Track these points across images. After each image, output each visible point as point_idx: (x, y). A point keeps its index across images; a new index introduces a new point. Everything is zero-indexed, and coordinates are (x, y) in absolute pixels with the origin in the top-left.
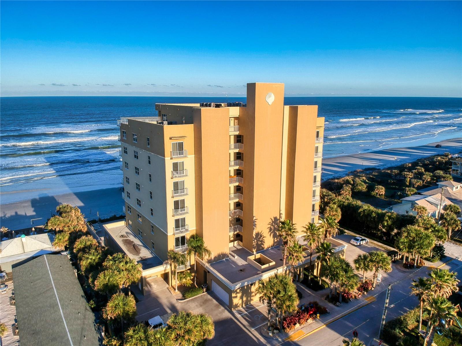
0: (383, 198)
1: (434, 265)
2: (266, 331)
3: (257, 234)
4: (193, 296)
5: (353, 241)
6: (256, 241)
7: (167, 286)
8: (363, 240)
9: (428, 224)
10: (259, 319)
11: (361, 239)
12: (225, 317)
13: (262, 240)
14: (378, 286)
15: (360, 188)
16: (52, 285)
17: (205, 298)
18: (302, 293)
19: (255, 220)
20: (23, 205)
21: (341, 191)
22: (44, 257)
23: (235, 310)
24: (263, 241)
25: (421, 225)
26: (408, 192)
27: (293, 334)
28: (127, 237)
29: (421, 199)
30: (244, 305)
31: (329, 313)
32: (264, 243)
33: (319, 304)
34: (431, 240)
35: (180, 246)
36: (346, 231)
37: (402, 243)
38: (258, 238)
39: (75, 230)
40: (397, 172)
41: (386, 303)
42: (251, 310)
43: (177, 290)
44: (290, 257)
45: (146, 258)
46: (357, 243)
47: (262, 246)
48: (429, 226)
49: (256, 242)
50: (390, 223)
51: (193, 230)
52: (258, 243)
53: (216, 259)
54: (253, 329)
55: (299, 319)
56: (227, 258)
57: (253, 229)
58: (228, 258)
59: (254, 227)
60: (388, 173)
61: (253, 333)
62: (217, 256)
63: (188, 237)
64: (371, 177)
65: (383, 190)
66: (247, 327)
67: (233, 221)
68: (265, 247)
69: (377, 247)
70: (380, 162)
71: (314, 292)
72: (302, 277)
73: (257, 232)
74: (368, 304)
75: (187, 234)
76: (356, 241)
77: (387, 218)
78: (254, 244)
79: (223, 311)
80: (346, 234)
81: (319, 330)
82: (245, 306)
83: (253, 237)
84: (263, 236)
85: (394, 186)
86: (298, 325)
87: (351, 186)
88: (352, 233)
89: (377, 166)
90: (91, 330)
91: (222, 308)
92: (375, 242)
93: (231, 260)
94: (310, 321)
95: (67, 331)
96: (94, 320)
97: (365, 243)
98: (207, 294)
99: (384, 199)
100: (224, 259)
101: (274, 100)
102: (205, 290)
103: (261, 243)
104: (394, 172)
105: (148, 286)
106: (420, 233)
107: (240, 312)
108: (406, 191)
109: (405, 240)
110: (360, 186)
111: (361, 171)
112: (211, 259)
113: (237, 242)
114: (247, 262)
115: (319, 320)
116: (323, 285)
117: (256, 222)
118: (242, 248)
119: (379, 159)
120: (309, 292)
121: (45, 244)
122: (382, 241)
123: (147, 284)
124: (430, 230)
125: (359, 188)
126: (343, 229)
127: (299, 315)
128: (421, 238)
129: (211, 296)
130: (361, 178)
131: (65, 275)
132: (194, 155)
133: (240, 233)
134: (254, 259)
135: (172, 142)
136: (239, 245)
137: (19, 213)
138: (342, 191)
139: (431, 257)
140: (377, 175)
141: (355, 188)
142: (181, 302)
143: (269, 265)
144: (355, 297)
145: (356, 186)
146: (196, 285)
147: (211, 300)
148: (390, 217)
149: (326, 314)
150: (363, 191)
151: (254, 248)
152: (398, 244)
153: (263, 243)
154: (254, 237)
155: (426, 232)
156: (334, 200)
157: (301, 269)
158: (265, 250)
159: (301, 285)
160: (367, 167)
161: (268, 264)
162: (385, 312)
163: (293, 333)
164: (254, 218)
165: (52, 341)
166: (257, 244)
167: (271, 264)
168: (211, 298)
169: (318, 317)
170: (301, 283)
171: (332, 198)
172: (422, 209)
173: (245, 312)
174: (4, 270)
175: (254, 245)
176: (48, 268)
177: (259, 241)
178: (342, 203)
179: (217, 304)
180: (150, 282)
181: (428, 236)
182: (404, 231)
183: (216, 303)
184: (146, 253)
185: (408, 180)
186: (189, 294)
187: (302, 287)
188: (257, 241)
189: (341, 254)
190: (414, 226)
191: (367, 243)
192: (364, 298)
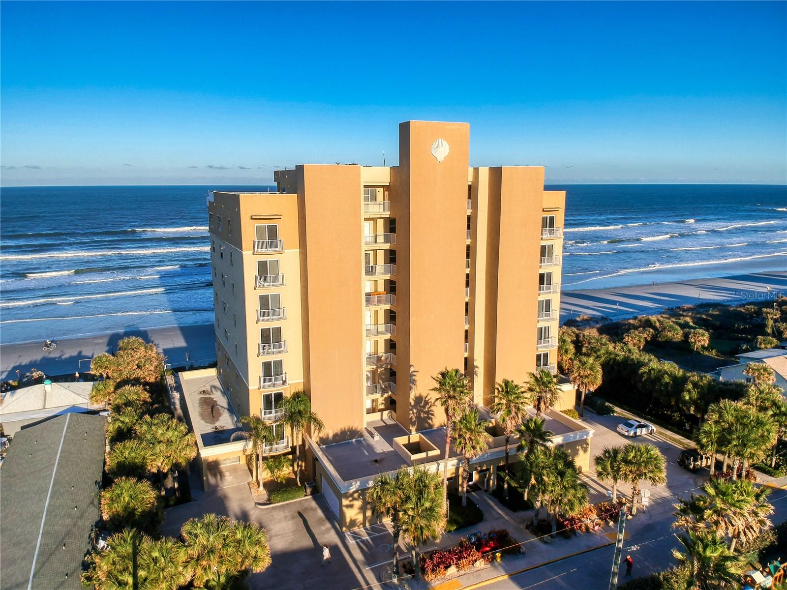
0: (714, 354)
1: (774, 483)
2: (391, 573)
3: (419, 399)
4: (285, 501)
5: (621, 428)
6: (415, 411)
7: (250, 479)
8: (641, 426)
9: (767, 399)
10: (387, 551)
11: (638, 424)
12: (326, 542)
13: (429, 411)
14: (644, 513)
15: (670, 334)
16: (55, 459)
17: (306, 506)
18: (483, 512)
19: (414, 373)
20: (95, 341)
21: (624, 338)
22: (67, 415)
23: (350, 531)
24: (431, 412)
25: (753, 400)
26: (761, 344)
27: (438, 584)
28: (210, 394)
29: (778, 356)
30: (367, 525)
31: (523, 553)
32: (432, 417)
33: (510, 534)
34: (767, 430)
35: (273, 410)
36: (616, 409)
37: (705, 432)
38: (421, 407)
39: (127, 377)
40: (753, 310)
41: (619, 541)
42: (377, 534)
43: (261, 488)
44: (459, 440)
45: (225, 428)
46: (628, 431)
47: (430, 421)
48: (768, 404)
49: (416, 413)
50: (695, 395)
51: (298, 383)
52: (420, 414)
53: (337, 438)
54: (367, 568)
55: (459, 559)
56: (359, 439)
57: (411, 388)
58: (362, 439)
59: (411, 384)
60: (741, 312)
61: (365, 575)
62: (339, 433)
63: (288, 394)
64: (703, 318)
65: (705, 338)
66: (359, 564)
67: (384, 374)
68: (434, 425)
69: (670, 443)
70: (735, 295)
71: (510, 512)
72: (494, 483)
73: (418, 396)
74: (609, 545)
75: (286, 388)
76: (625, 428)
77: (690, 386)
78: (413, 414)
79: (327, 531)
80: (615, 414)
81: (491, 584)
82: (370, 525)
83: (411, 403)
84: (430, 404)
85: (744, 336)
86: (453, 570)
87: (651, 330)
88: (627, 414)
89: (728, 301)
90: (82, 537)
91: (328, 525)
92: (669, 433)
93: (367, 443)
94: (480, 564)
95: (41, 532)
96: (96, 522)
97: (646, 433)
98: (312, 499)
99: (716, 357)
100: (354, 440)
101: (449, 153)
102: (309, 491)
103: (426, 415)
104: (748, 308)
105: (219, 476)
106: (746, 416)
107: (356, 536)
108: (757, 342)
109: (714, 429)
110: (669, 331)
111: (691, 308)
112: (328, 437)
113: (389, 413)
114: (392, 447)
115: (500, 564)
116: (532, 502)
117: (415, 375)
118: (395, 423)
119: (734, 289)
120: (500, 511)
121: (81, 398)
122: (681, 432)
123: (218, 474)
124: (770, 413)
125: (667, 336)
126: (611, 405)
127: (461, 552)
128: (745, 425)
129: (317, 503)
130: (683, 319)
131: (87, 446)
132: (299, 250)
133: (394, 397)
134: (406, 442)
135: (256, 225)
136: (391, 417)
137: (84, 353)
138: (627, 338)
139: (773, 466)
140: (717, 315)
141: (659, 335)
142: (261, 509)
143: (427, 454)
144: (587, 528)
145: (662, 331)
146: (299, 482)
147: (315, 510)
148: (695, 385)
149: (518, 555)
150: (674, 340)
151: (413, 424)
152: (699, 435)
153: (430, 416)
154: (413, 403)
155: (761, 415)
156: (599, 350)
157: (492, 467)
158: (434, 430)
159: (490, 499)
160: (705, 302)
161: (425, 453)
162: (617, 558)
163: (439, 582)
164: (412, 369)
165: (13, 546)
166: (418, 417)
167: (431, 453)
168: (317, 506)
169: (499, 560)
170: (490, 494)
171: (595, 348)
172: (762, 371)
173: (367, 535)
174: (8, 434)
175: (412, 418)
176: (64, 433)
177: (422, 411)
178: (612, 356)
179: (322, 518)
180: (224, 470)
181: (760, 423)
182: (713, 411)
183: (320, 516)
184: (226, 421)
185: (770, 323)
186: (278, 496)
187: (490, 501)
188: (419, 412)
189: (580, 448)
190: (735, 402)
191: (651, 434)
192: (606, 533)
